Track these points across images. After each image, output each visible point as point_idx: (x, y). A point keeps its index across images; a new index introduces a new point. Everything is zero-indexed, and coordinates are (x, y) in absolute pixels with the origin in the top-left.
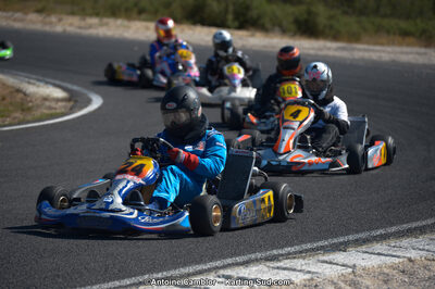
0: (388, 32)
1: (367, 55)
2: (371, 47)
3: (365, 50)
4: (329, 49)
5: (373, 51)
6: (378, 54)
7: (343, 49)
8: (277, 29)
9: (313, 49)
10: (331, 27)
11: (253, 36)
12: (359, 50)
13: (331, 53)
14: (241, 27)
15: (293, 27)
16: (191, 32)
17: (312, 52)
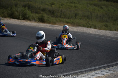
0: (63, 22)
1: (57, 28)
2: (59, 26)
3: (57, 27)
4: (47, 26)
5: (59, 27)
6: (60, 28)
7: (51, 26)
8: (34, 20)
9: (43, 26)
10: (48, 20)
11: (27, 22)
12: (55, 26)
13: (48, 27)
14: (23, 19)
15: (38, 20)
16: (10, 20)
17: (43, 27)
